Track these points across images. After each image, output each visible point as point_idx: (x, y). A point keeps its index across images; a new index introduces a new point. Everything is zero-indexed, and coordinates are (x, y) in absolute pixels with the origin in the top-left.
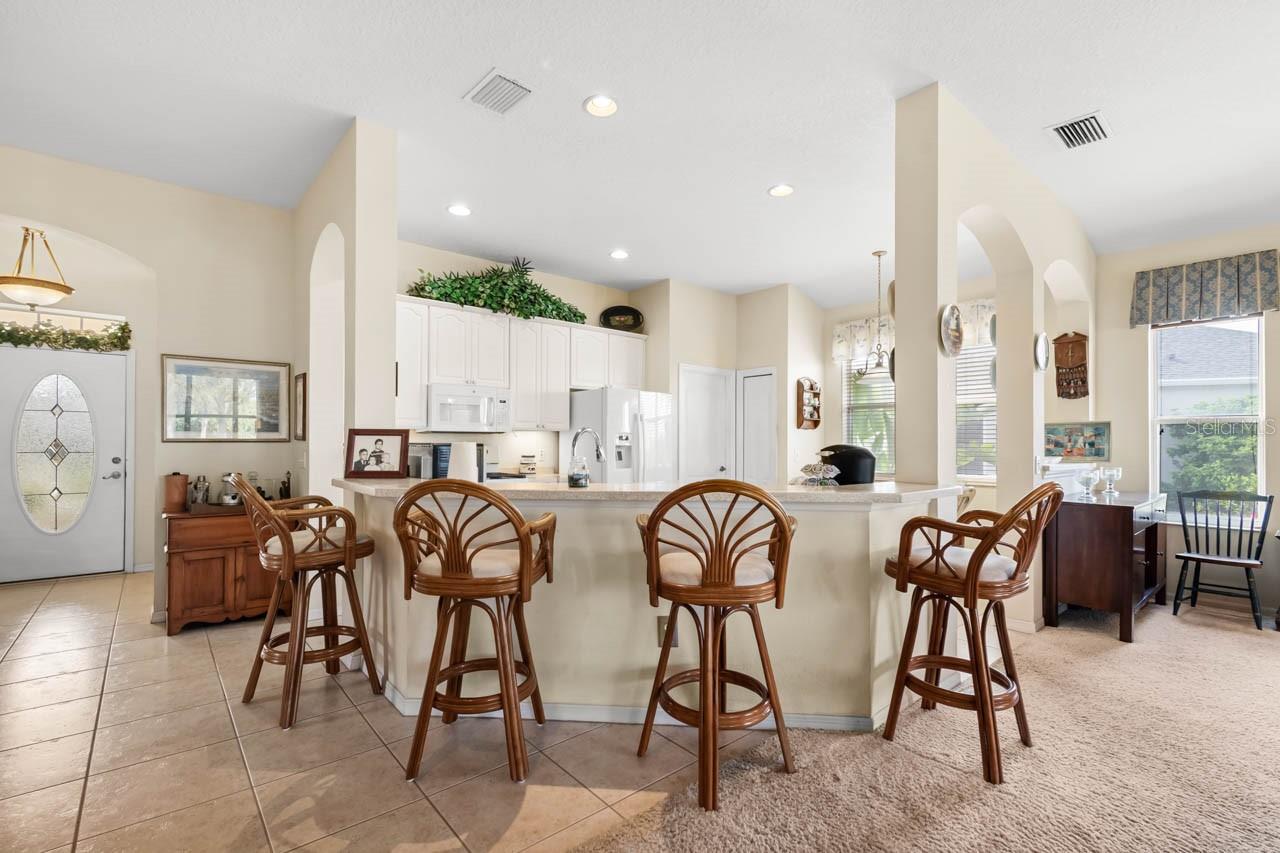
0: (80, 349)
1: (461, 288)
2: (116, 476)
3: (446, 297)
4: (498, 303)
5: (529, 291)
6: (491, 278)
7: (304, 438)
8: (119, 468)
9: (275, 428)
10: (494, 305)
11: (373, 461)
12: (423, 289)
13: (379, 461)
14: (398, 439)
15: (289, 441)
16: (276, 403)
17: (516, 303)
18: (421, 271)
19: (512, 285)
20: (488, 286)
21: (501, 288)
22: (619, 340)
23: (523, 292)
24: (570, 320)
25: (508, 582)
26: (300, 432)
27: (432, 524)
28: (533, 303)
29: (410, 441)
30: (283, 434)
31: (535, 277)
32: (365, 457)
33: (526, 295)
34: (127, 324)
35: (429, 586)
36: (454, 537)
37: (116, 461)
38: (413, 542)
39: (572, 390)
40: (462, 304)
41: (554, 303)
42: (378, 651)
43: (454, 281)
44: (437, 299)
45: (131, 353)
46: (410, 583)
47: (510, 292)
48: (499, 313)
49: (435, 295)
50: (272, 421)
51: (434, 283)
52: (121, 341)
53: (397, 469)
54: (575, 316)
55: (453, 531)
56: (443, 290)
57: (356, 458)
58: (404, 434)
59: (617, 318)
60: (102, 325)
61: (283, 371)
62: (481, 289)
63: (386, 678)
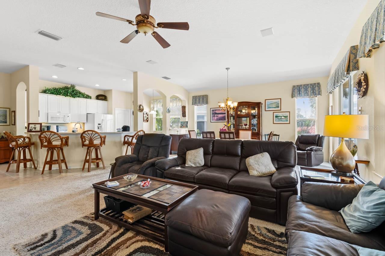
1: (56, 91)
3: (52, 93)
4: (66, 95)
5: (75, 92)
6: (64, 89)
7: (15, 124)
9: (6, 122)
10: (65, 95)
11: (34, 129)
12: (46, 91)
13: (35, 129)
14: (40, 125)
15: (10, 125)
16: (6, 117)
17: (71, 94)
18: (45, 87)
19: (70, 91)
20: (64, 91)
21: (67, 92)
22: (100, 102)
23: (73, 92)
24: (87, 98)
25: (59, 145)
26: (13, 123)
27: (45, 137)
28: (76, 95)
29: (42, 125)
30: (8, 123)
31: (77, 88)
32: (32, 128)
33: (74, 93)
35: (45, 146)
36: (49, 139)
38: (42, 140)
39: (87, 114)
40: (56, 95)
41: (82, 94)
42: (36, 162)
43: (55, 89)
44: (50, 94)
46: (42, 147)
47: (70, 92)
48: (67, 97)
49: (49, 93)
50: (5, 121)
51: (49, 90)
53: (39, 130)
54: (88, 97)
55: (49, 138)
56: (51, 92)
57: (30, 128)
58: (41, 124)
59: (100, 97)
61: (8, 110)
62: (62, 92)
63: (37, 166)
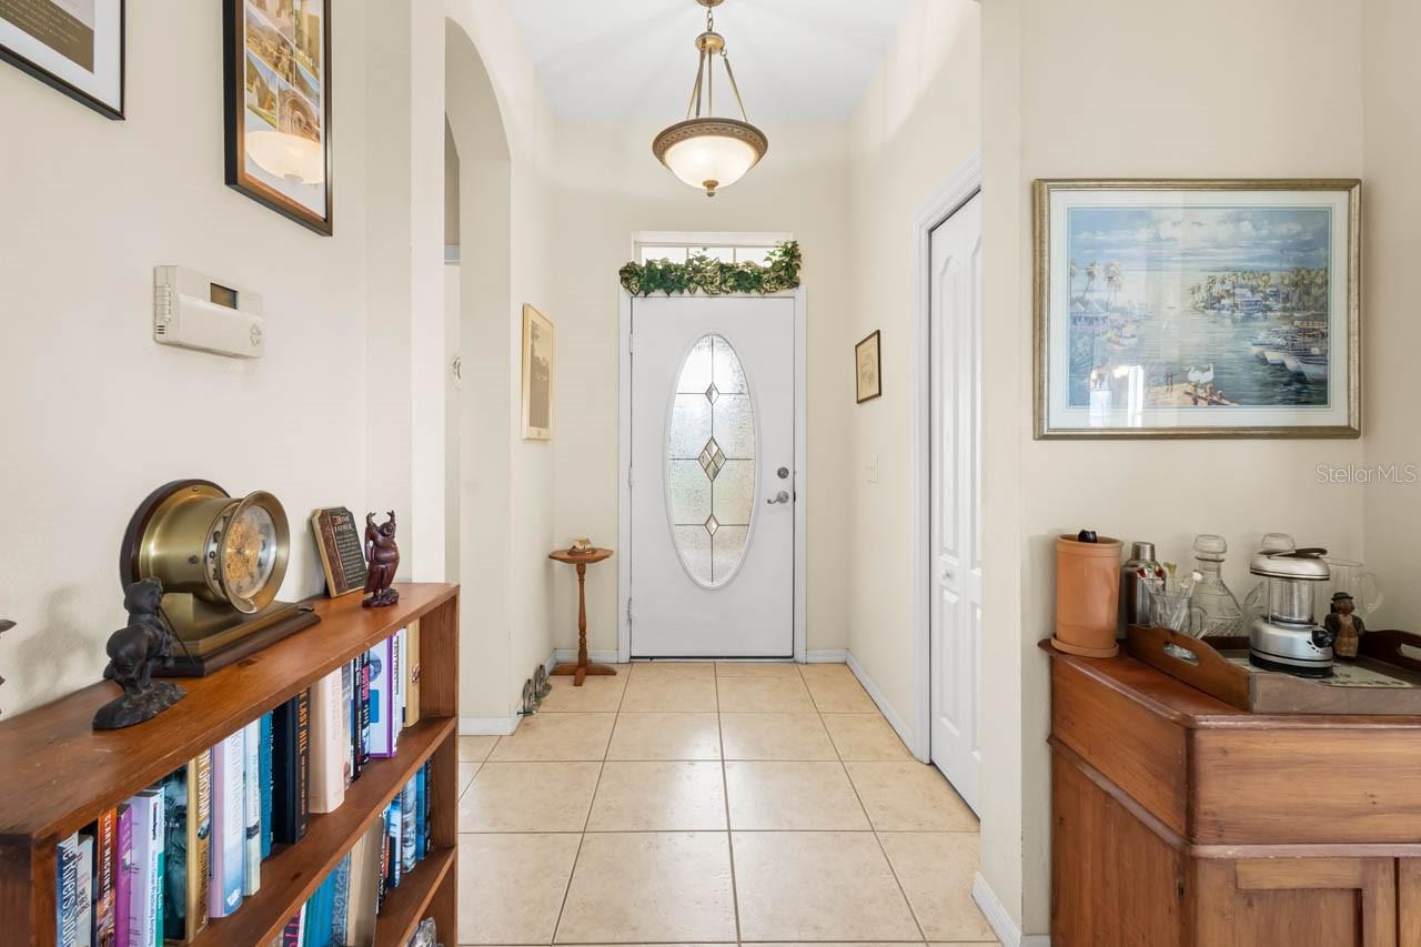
0: (739, 293)
2: (782, 499)
8: (783, 486)
34: (795, 245)
37: (783, 473)
45: (800, 292)
52: (786, 272)
60: (764, 253)
